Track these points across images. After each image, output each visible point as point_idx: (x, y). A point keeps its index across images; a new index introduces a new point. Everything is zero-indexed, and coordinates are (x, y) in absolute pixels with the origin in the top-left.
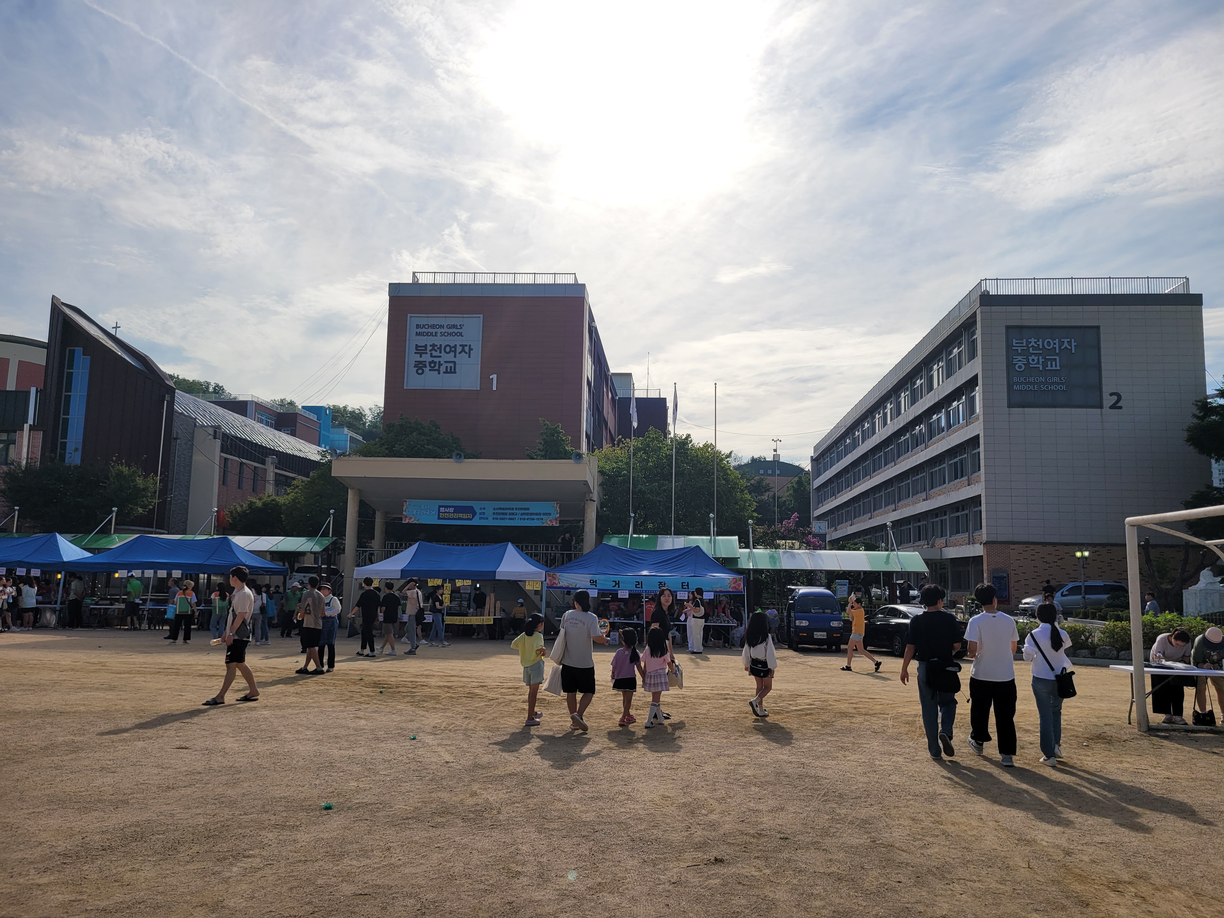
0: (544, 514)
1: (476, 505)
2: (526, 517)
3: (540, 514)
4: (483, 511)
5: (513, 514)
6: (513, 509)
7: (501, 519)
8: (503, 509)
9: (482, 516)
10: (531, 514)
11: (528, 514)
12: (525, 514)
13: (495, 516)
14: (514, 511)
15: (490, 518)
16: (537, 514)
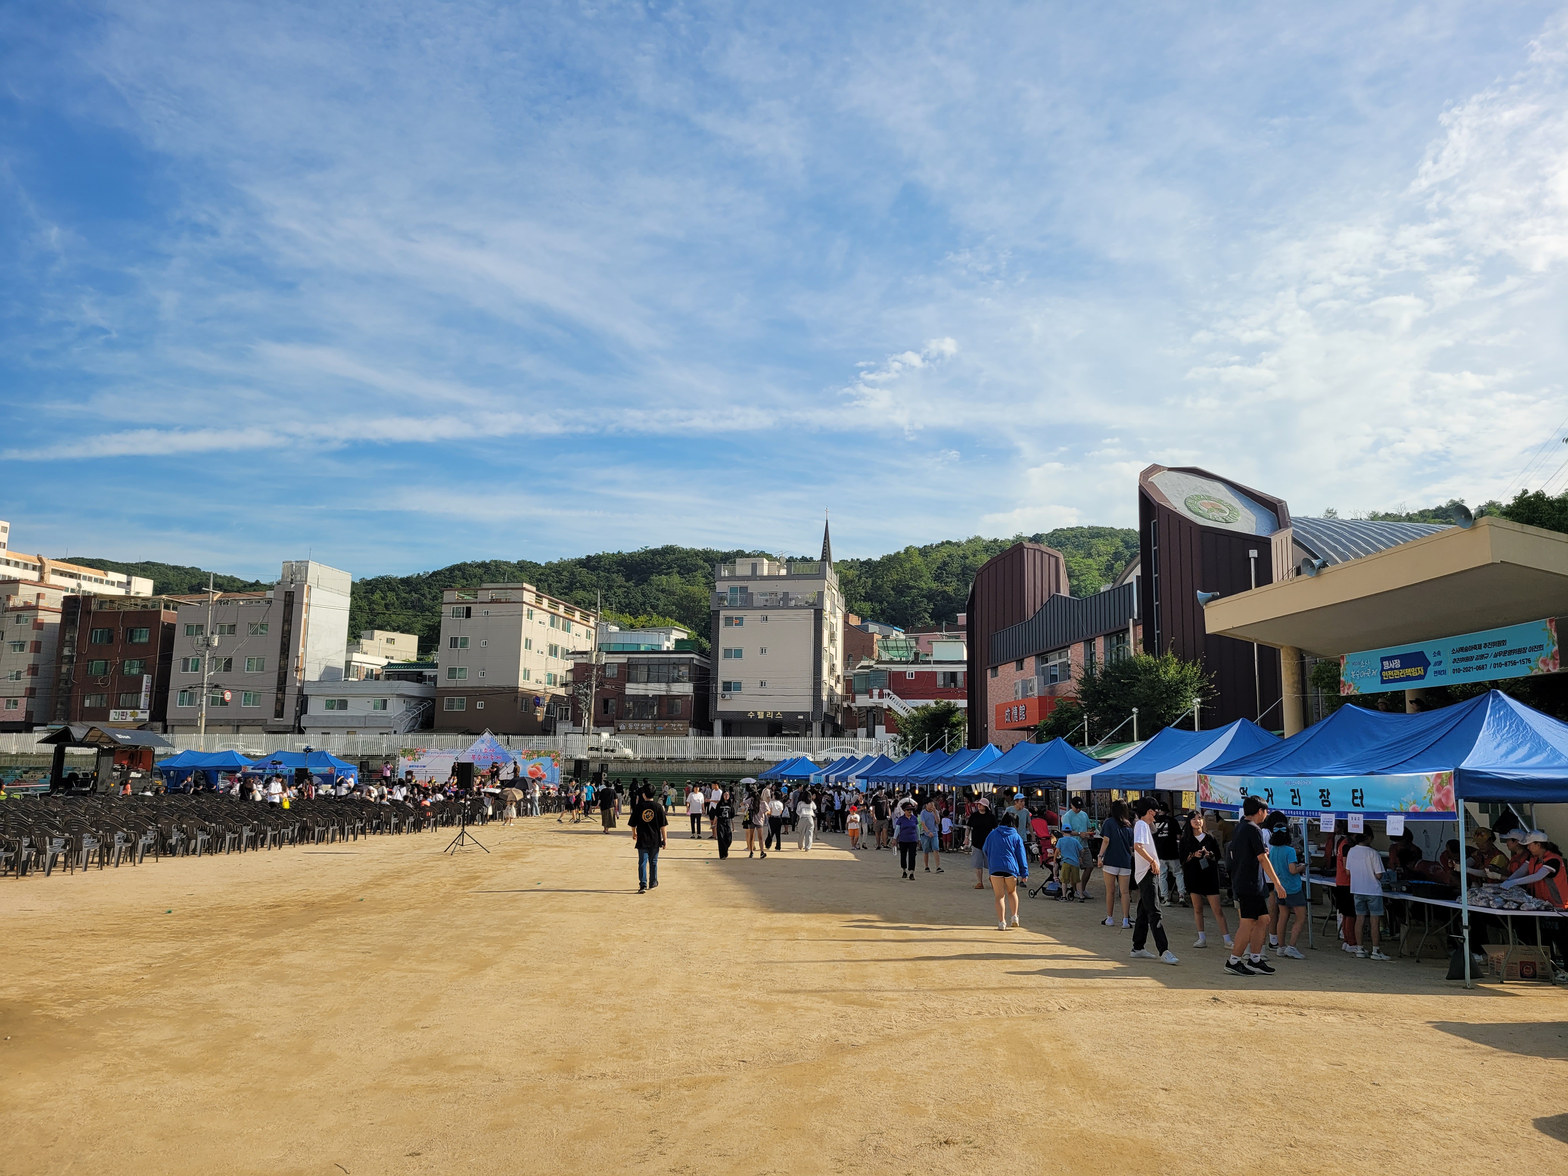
0: (1532, 649)
1: (1427, 648)
2: (1502, 659)
3: (1523, 650)
4: (1438, 659)
5: (1482, 657)
6: (1480, 647)
7: (1467, 670)
8: (1466, 649)
9: (1438, 668)
10: (1511, 652)
11: (1504, 653)
12: (1500, 654)
13: (1457, 666)
14: (1483, 651)
15: (1449, 671)
16: (1519, 651)
